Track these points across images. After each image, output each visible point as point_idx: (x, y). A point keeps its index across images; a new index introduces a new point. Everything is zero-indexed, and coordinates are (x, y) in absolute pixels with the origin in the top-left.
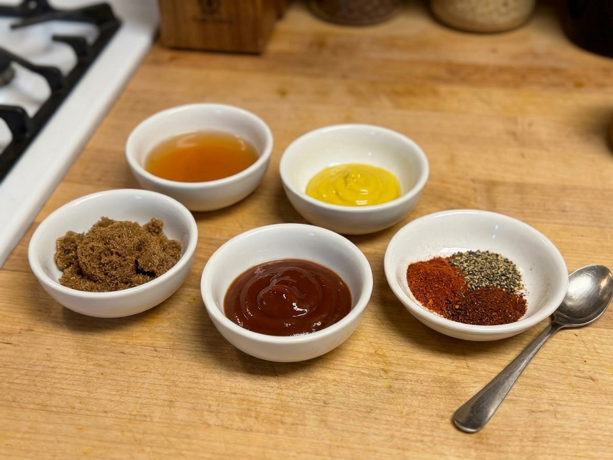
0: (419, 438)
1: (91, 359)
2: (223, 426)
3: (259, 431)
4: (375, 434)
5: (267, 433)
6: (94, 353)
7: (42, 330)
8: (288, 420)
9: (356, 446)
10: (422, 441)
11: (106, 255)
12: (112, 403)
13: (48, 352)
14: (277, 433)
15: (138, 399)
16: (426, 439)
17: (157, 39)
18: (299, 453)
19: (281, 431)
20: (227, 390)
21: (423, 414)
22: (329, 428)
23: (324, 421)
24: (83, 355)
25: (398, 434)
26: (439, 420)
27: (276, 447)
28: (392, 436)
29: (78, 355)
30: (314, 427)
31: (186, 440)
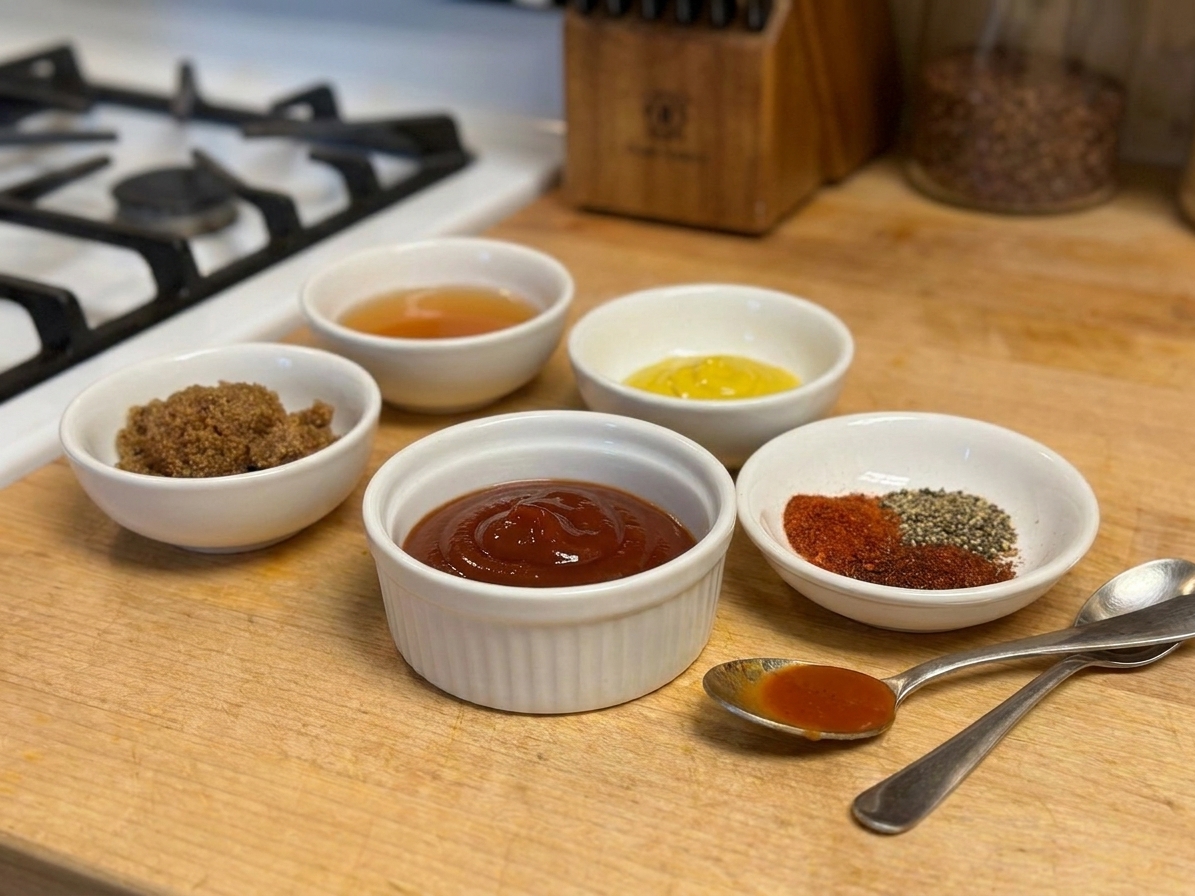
0: (715, 853)
1: (125, 614)
2: (314, 762)
3: (380, 784)
4: (620, 831)
5: (394, 789)
6: (134, 605)
7: (63, 558)
8: (449, 775)
9: (570, 846)
10: (718, 860)
11: (194, 429)
12: (126, 689)
13: (54, 592)
14: (414, 793)
15: (176, 691)
16: (728, 857)
17: (554, 185)
18: (441, 838)
19: (424, 791)
20: (355, 704)
21: (741, 810)
22: (526, 803)
23: (522, 789)
24: (115, 606)
25: (670, 839)
26: (772, 826)
27: (400, 819)
28: (657, 841)
29: (106, 606)
30: (497, 795)
31: (229, 774)
